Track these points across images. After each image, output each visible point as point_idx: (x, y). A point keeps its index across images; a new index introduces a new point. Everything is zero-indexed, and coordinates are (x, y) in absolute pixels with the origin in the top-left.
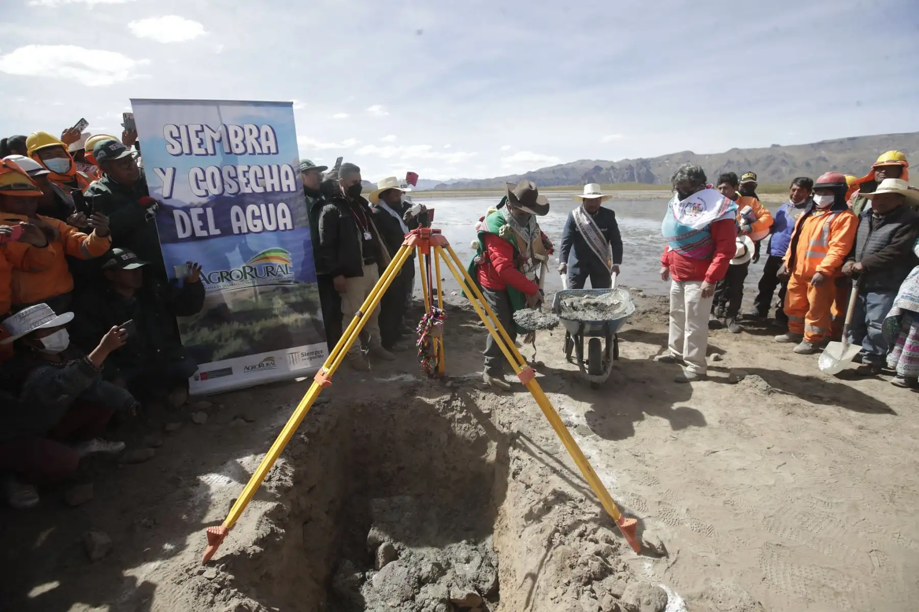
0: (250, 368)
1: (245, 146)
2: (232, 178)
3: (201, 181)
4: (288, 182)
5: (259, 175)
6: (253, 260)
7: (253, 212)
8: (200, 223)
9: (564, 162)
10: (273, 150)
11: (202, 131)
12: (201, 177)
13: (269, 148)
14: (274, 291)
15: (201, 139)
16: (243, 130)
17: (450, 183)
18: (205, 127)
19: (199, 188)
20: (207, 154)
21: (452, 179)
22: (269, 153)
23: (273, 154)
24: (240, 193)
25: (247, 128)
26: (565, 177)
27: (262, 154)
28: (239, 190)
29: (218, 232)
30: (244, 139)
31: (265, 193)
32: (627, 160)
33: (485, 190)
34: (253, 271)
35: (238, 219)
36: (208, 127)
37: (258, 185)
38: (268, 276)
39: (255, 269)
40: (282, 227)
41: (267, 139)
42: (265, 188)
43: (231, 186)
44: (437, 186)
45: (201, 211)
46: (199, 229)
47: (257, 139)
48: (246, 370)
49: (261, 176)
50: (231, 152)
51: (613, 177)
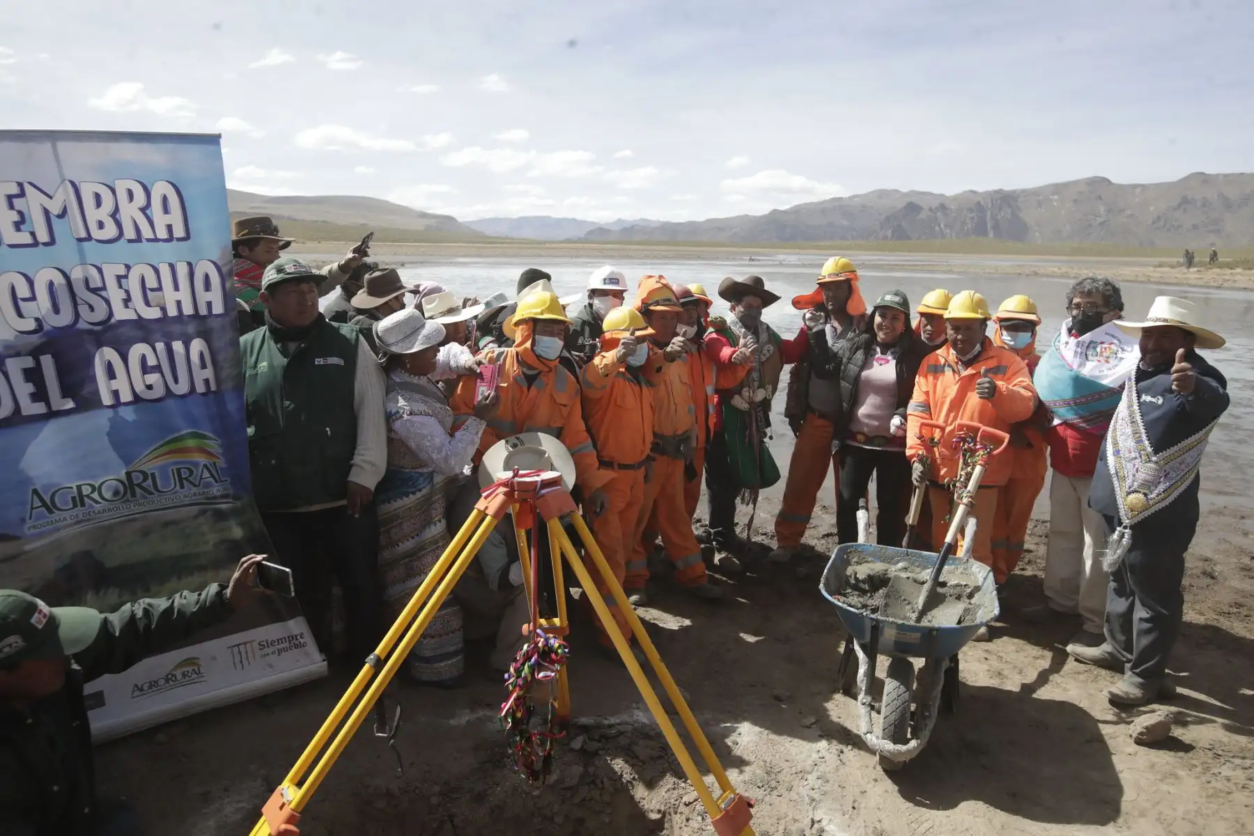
0: (145, 687)
1: (119, 225)
2: (95, 291)
3: (24, 300)
4: (208, 296)
5: (151, 282)
6: (151, 457)
7: (144, 358)
8: (30, 388)
9: (845, 194)
10: (179, 232)
11: (22, 194)
12: (23, 291)
13: (169, 228)
14: (196, 517)
15: (20, 213)
16: (113, 191)
17: (617, 228)
18: (28, 188)
19: (20, 315)
20: (36, 244)
21: (620, 221)
22: (170, 239)
23: (179, 240)
24: (113, 321)
25: (121, 187)
26: (845, 223)
27: (156, 240)
28: (111, 314)
29: (70, 404)
30: (117, 209)
31: (165, 317)
32: (973, 192)
33: (685, 244)
34: (150, 481)
35: (111, 374)
36: (35, 186)
37: (148, 304)
38: (182, 487)
39: (153, 475)
40: (200, 388)
41: (166, 210)
42: (163, 309)
43: (92, 308)
44: (590, 232)
45: (29, 362)
46: (28, 400)
47: (143, 210)
48: (137, 693)
49: (155, 285)
50: (89, 238)
51: (942, 226)
